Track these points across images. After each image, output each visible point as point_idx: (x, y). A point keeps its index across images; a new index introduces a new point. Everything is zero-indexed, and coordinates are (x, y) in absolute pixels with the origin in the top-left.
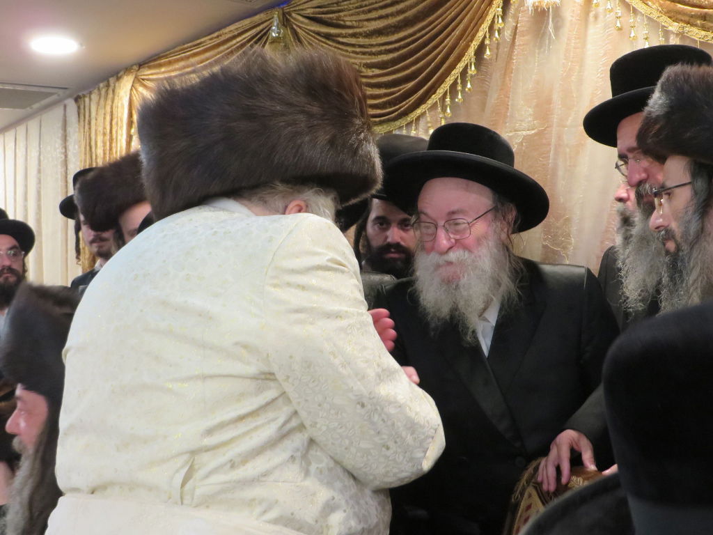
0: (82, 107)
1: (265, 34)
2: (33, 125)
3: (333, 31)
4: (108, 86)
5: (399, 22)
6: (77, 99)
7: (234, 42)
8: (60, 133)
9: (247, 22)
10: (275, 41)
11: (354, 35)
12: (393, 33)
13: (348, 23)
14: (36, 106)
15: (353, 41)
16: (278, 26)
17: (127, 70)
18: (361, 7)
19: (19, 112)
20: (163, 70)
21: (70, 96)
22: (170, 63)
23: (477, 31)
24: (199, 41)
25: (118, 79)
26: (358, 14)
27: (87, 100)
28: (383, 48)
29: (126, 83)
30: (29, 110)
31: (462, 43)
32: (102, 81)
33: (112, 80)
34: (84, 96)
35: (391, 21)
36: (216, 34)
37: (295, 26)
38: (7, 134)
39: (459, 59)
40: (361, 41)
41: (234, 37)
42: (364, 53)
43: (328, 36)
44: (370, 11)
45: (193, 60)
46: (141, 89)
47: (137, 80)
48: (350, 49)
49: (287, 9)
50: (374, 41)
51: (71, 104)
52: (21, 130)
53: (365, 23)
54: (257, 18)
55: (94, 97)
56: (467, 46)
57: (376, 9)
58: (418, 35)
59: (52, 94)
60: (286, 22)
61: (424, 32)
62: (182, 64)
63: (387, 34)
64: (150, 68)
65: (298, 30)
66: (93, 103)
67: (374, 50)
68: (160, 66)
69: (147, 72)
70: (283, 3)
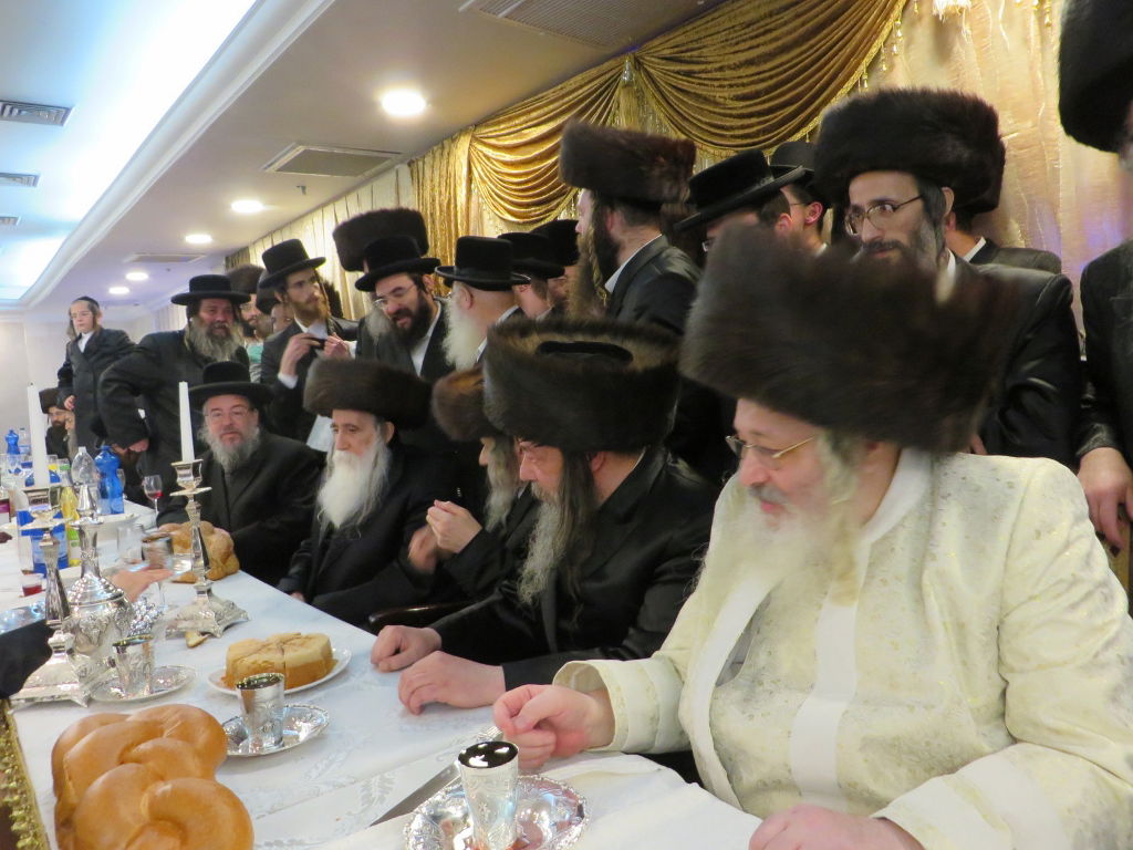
0: (415, 170)
1: (616, 80)
3: (696, 68)
4: (443, 148)
5: (775, 49)
6: (410, 164)
7: (580, 91)
8: (394, 195)
9: (594, 72)
10: (628, 85)
11: (721, 69)
12: (765, 62)
13: (710, 59)
14: (367, 173)
15: (718, 75)
16: (629, 69)
17: (463, 131)
18: (727, 40)
19: (349, 180)
20: (502, 126)
21: (402, 162)
22: (510, 119)
23: (870, 47)
24: (540, 95)
25: (453, 140)
26: (723, 47)
27: (420, 163)
28: (756, 78)
29: (463, 146)
31: (853, 61)
32: (436, 144)
33: (446, 142)
34: (417, 160)
35: (763, 50)
36: (559, 87)
37: (649, 69)
38: (349, 198)
39: (845, 80)
40: (728, 73)
41: (581, 87)
42: (731, 86)
43: (689, 74)
44: (737, 44)
45: (534, 114)
46: (480, 147)
47: (475, 139)
48: (716, 83)
49: (637, 54)
50: (742, 72)
51: (404, 170)
53: (732, 56)
54: (607, 65)
55: (428, 160)
57: (744, 41)
58: (794, 62)
59: (386, 159)
60: (638, 64)
61: (803, 56)
64: (488, 126)
65: (652, 71)
66: (427, 167)
67: (745, 81)
68: (499, 123)
69: (484, 131)
70: (634, 47)
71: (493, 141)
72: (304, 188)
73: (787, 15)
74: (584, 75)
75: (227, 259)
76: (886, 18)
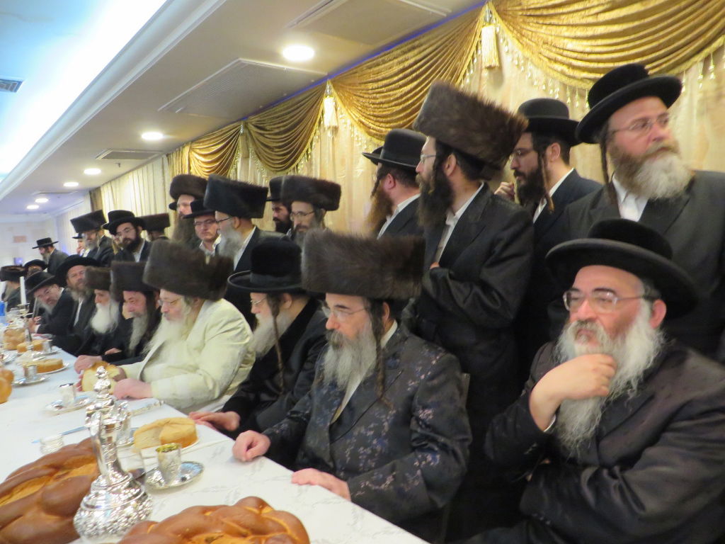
0: (170, 159)
1: (239, 132)
2: (150, 166)
3: (262, 132)
4: (179, 150)
5: (284, 130)
6: (167, 155)
7: (227, 134)
8: (161, 170)
9: (231, 126)
10: (243, 135)
11: (270, 134)
13: (268, 129)
14: (150, 158)
15: (270, 136)
16: (243, 128)
17: (186, 144)
18: (273, 122)
19: (139, 162)
21: (164, 154)
22: (203, 142)
23: (311, 135)
25: (184, 147)
26: (271, 125)
27: (171, 156)
28: (280, 140)
29: (186, 150)
30: (145, 160)
31: (306, 140)
32: (177, 148)
33: (181, 148)
34: (170, 154)
35: (282, 129)
36: (220, 130)
37: (249, 129)
39: (305, 146)
40: (273, 137)
41: (227, 132)
42: (274, 142)
44: (275, 124)
46: (193, 153)
47: (191, 148)
48: (271, 140)
49: (245, 122)
50: (277, 137)
51: (165, 156)
52: (145, 168)
53: (274, 129)
54: (236, 124)
55: (174, 155)
56: (307, 142)
59: (153, 154)
60: (246, 127)
61: (292, 135)
62: (208, 142)
63: (282, 134)
64: (196, 143)
66: (174, 157)
67: (278, 141)
68: (200, 143)
69: (195, 146)
70: (244, 118)
71: (198, 151)
72: (119, 164)
73: (288, 116)
74: (233, 125)
75: (90, 193)
76: (314, 125)
